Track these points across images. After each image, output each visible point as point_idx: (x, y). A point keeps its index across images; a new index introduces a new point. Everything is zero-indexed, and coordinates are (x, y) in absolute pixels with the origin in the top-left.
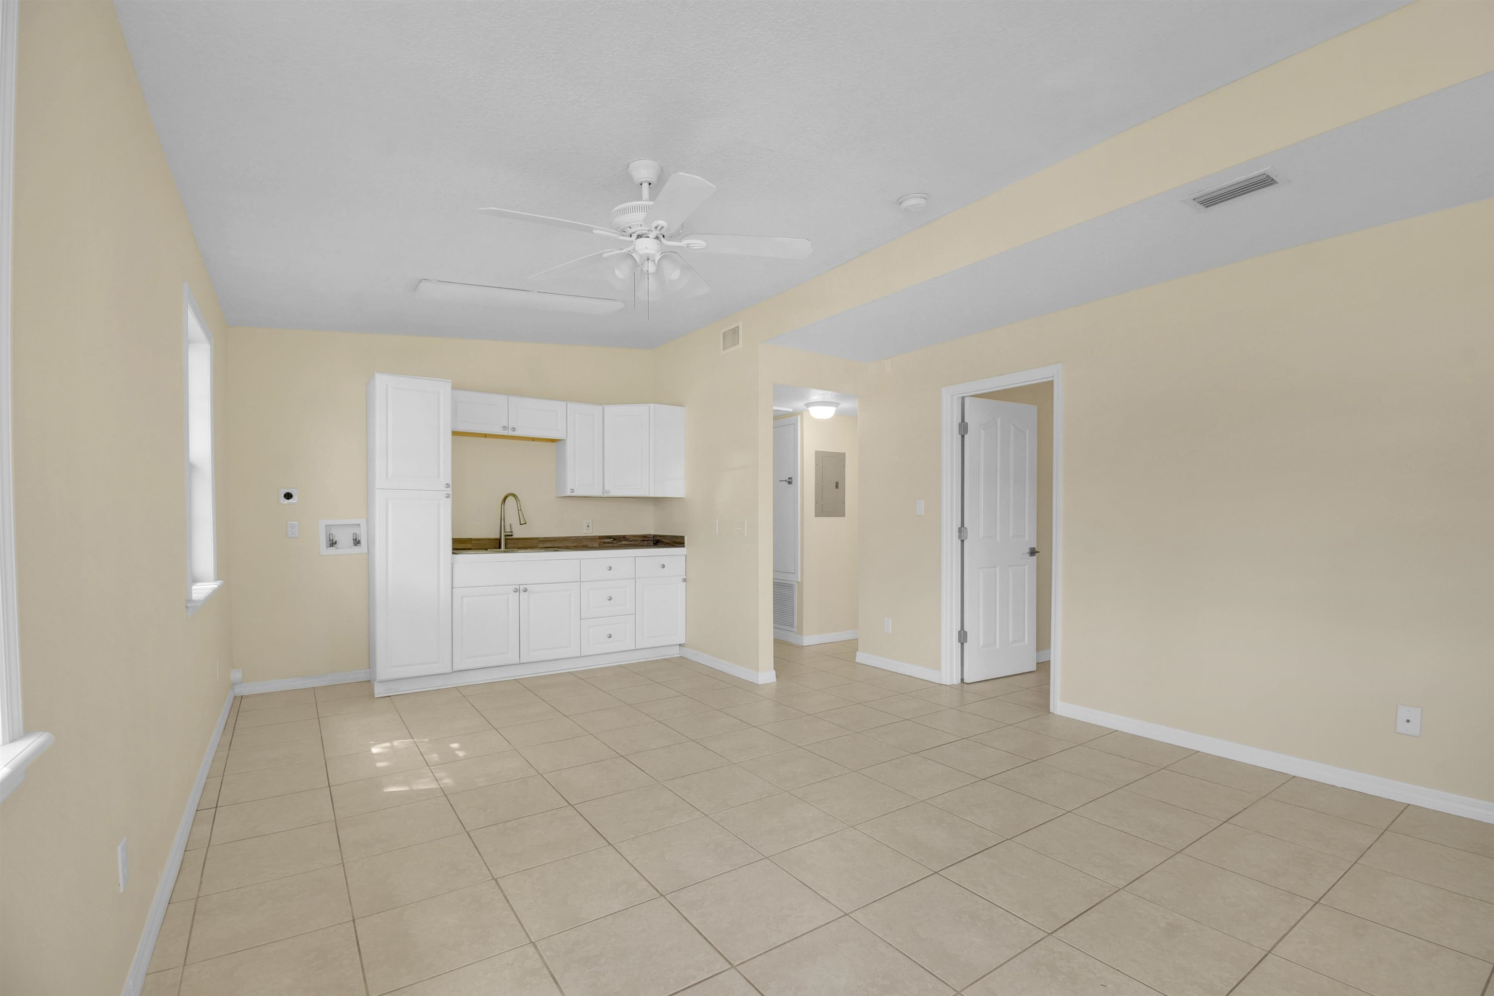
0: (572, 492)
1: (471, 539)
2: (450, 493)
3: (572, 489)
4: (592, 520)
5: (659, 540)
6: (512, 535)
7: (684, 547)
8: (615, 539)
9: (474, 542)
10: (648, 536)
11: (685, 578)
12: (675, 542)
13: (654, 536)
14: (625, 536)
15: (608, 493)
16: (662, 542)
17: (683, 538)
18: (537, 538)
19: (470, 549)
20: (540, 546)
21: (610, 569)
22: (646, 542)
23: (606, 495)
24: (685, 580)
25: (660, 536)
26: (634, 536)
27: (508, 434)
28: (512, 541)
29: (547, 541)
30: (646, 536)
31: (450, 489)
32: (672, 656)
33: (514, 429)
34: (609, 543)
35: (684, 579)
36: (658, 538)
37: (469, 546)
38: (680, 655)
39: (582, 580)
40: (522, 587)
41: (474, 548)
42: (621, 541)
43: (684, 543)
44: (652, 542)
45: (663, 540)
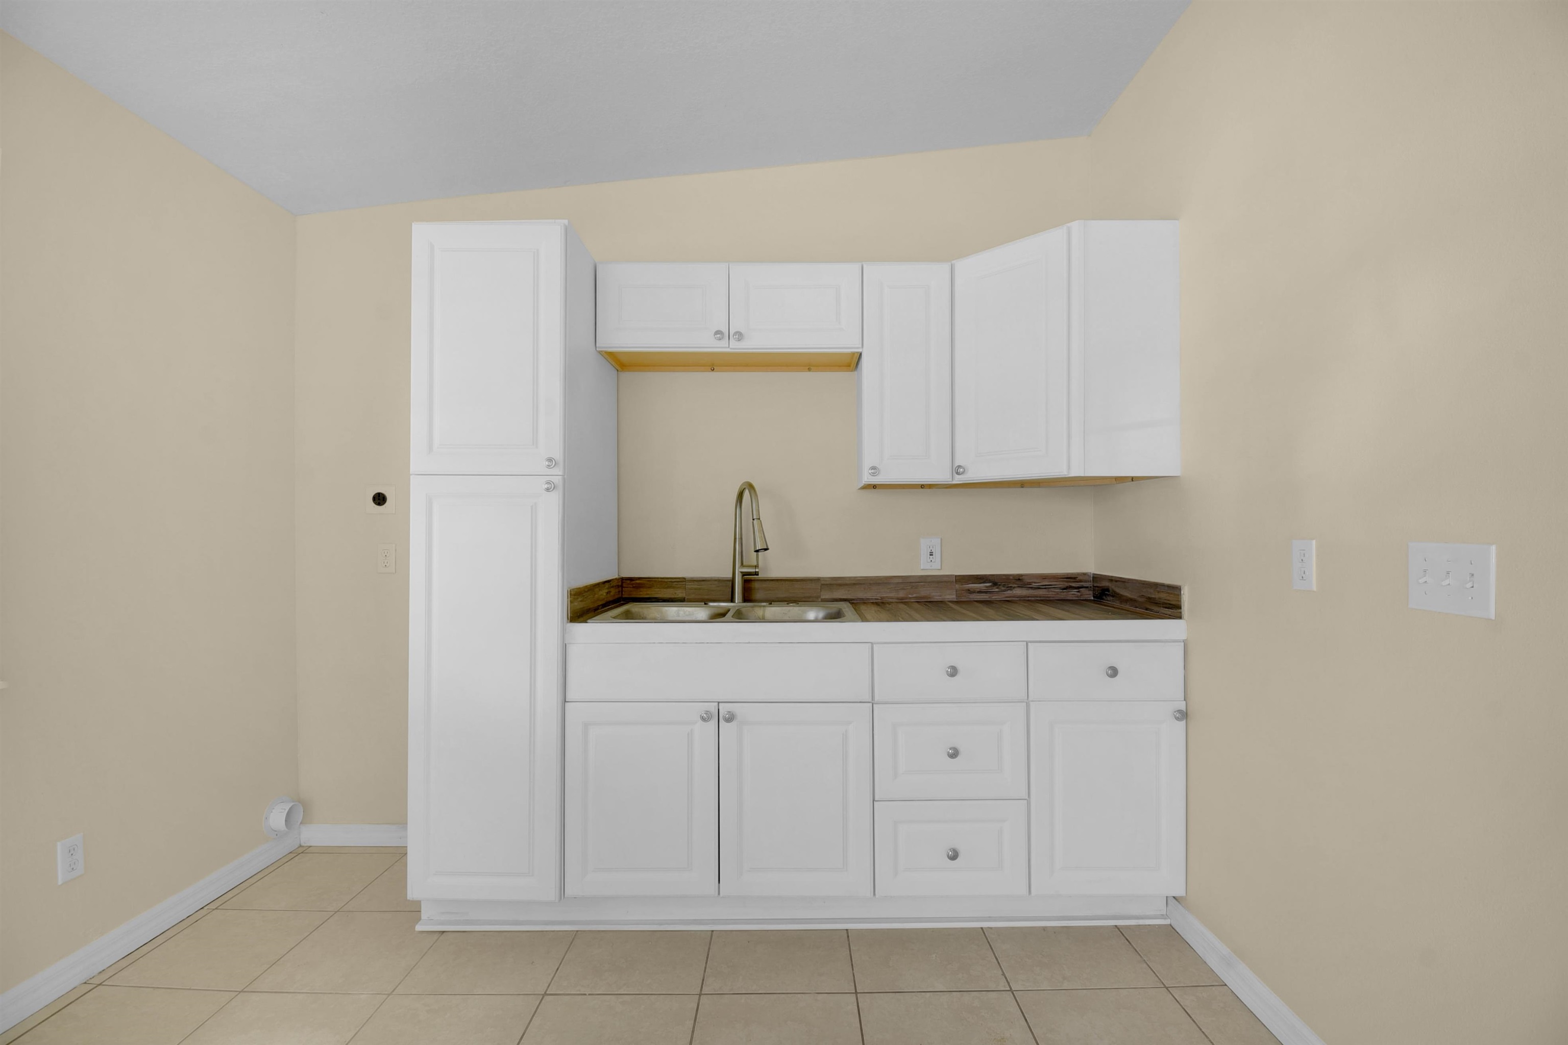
0: (873, 474)
1: (683, 580)
2: (557, 480)
3: (873, 468)
4: (941, 540)
5: (1108, 590)
6: (756, 574)
7: (1180, 618)
8: (995, 584)
9: (689, 586)
10: (1080, 578)
11: (1184, 709)
12: (1149, 598)
13: (1096, 578)
14: (1022, 575)
15: (963, 473)
16: (1115, 595)
17: (1175, 590)
18: (818, 580)
19: (682, 600)
20: (823, 597)
21: (953, 672)
22: (1074, 592)
23: (958, 479)
24: (1183, 715)
25: (1112, 579)
26: (1044, 577)
27: (728, 350)
28: (765, 585)
29: (840, 585)
30: (1075, 578)
31: (558, 471)
32: (1141, 922)
33: (740, 336)
34: (980, 592)
35: (1180, 711)
36: (1105, 584)
37: (680, 594)
38: (1167, 922)
39: (877, 698)
40: (724, 709)
41: (692, 596)
42: (1011, 588)
43: (1179, 607)
44: (1091, 593)
45: (1118, 590)
